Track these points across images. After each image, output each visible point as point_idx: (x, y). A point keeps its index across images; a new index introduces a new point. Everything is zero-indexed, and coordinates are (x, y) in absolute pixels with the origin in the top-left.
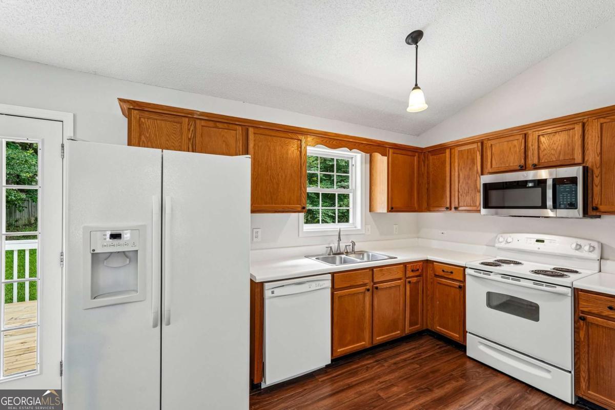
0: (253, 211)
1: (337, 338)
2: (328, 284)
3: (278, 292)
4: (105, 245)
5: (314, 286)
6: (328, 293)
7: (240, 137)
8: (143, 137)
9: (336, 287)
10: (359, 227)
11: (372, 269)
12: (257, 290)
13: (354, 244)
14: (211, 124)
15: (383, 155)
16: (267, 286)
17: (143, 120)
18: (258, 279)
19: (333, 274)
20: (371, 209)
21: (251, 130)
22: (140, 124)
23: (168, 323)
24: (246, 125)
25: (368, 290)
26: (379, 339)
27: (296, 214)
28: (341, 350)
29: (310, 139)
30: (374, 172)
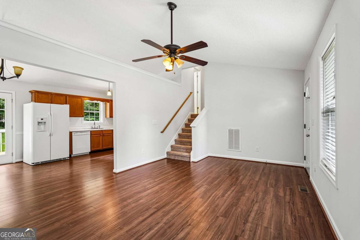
0: (70, 116)
1: (92, 146)
2: (90, 133)
3: (76, 134)
4: (40, 121)
5: (85, 133)
6: (90, 135)
7: (64, 98)
8: (38, 99)
9: (92, 134)
10: (102, 122)
11: (102, 131)
12: (71, 133)
13: (100, 126)
14: (57, 95)
15: (108, 102)
16: (73, 133)
17: (38, 95)
18: (71, 131)
19: (91, 131)
20: (106, 117)
21: (68, 97)
22: (38, 96)
23: (52, 136)
24: (66, 96)
25: (101, 135)
26: (104, 148)
27: (81, 118)
28: (93, 149)
29: (85, 98)
30: (106, 107)
